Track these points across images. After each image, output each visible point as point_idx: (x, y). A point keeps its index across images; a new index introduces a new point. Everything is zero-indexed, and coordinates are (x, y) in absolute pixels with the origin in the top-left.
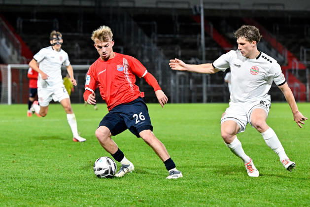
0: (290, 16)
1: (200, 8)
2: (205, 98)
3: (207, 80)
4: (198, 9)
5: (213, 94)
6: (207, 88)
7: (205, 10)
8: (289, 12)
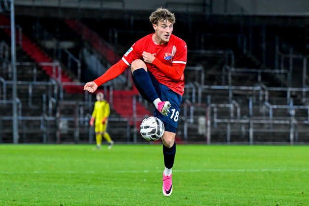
0: (132, 18)
1: (9, 4)
2: (16, 136)
3: (18, 109)
4: (6, 4)
5: (26, 130)
6: (18, 120)
7: (16, 7)
8: (131, 13)
